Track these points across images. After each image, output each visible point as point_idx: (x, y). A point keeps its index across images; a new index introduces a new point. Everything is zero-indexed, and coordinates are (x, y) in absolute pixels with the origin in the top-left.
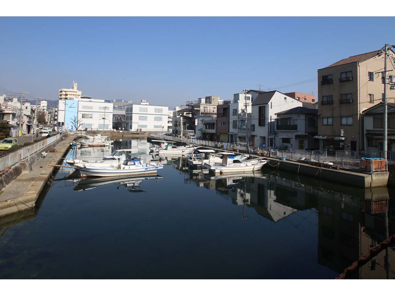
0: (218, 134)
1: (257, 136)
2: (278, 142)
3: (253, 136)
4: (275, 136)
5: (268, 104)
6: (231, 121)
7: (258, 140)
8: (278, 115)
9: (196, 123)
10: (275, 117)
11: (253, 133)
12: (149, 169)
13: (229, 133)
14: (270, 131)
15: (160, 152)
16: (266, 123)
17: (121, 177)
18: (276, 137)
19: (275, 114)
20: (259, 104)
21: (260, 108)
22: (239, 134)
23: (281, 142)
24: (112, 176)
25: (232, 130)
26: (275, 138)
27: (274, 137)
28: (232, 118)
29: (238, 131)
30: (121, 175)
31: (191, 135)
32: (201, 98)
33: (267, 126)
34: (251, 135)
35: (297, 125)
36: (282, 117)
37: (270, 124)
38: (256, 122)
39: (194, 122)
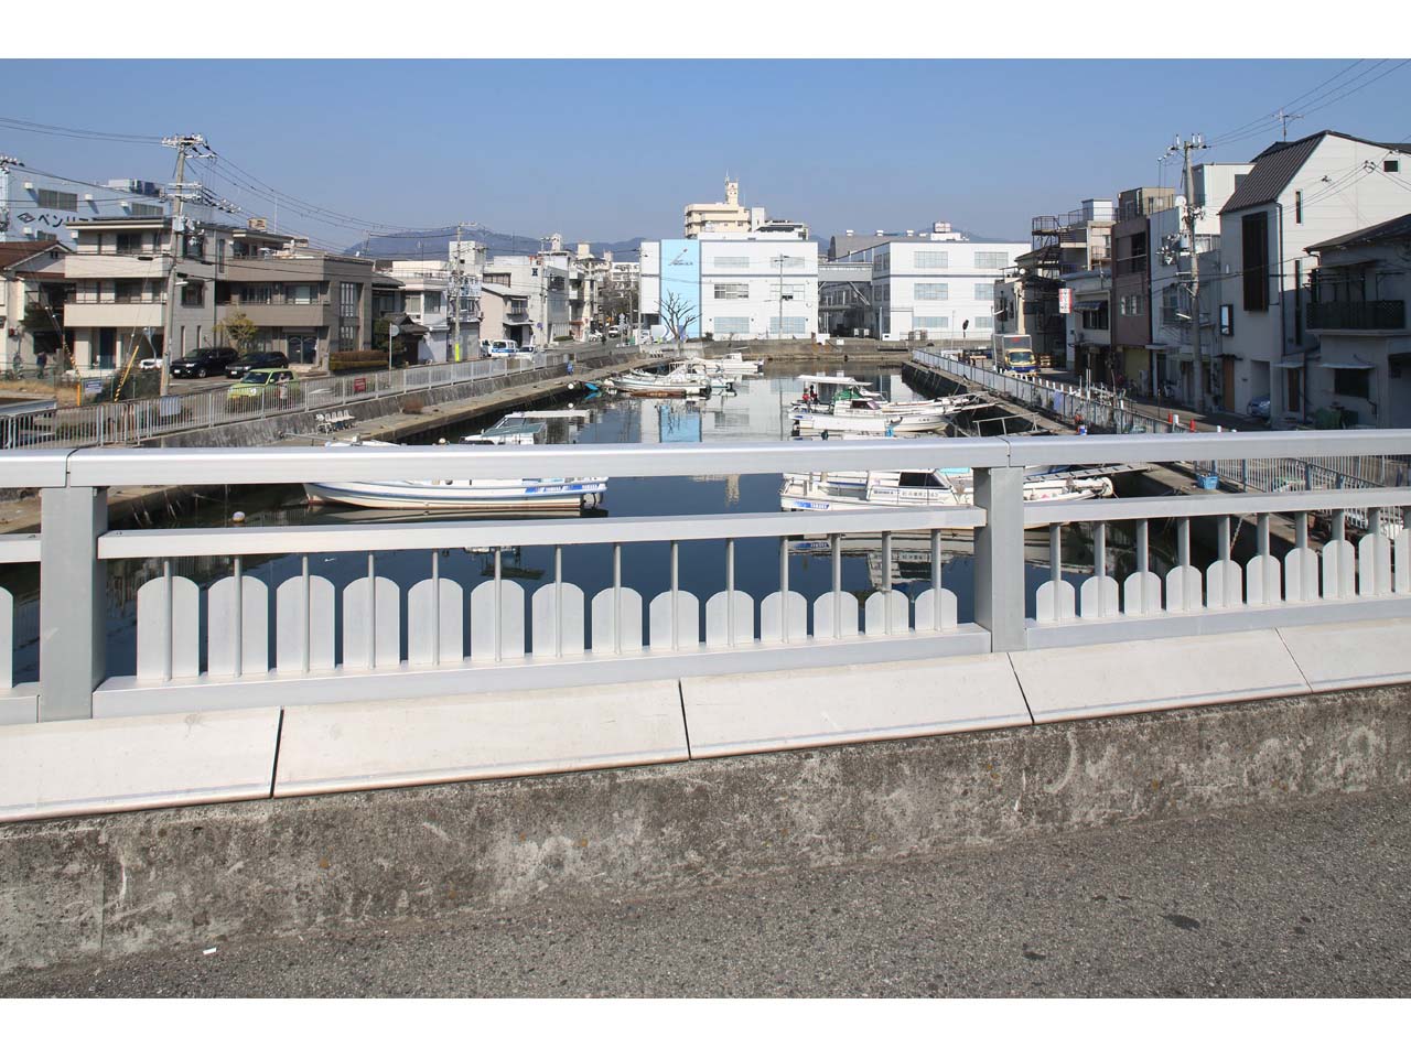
0: (1120, 349)
1: (1241, 359)
2: (1321, 391)
3: (1229, 360)
4: (1306, 360)
5: (1273, 201)
6: (1157, 286)
7: (1245, 380)
8: (1325, 250)
9: (1062, 304)
10: (1311, 263)
11: (1230, 347)
13: (1148, 347)
14: (1291, 334)
16: (1274, 299)
17: (431, 512)
18: (1312, 365)
19: (1309, 250)
20: (1242, 208)
21: (1247, 222)
22: (1181, 351)
23: (1332, 389)
24: (398, 509)
25: (1161, 333)
26: (1305, 368)
27: (1302, 364)
28: (1161, 277)
29: (1182, 334)
30: (431, 505)
31: (1013, 356)
32: (1092, 201)
33: (1274, 311)
34: (1222, 356)
35: (1402, 302)
36: (1340, 259)
37: (1291, 301)
38: (1234, 290)
39: (1056, 301)
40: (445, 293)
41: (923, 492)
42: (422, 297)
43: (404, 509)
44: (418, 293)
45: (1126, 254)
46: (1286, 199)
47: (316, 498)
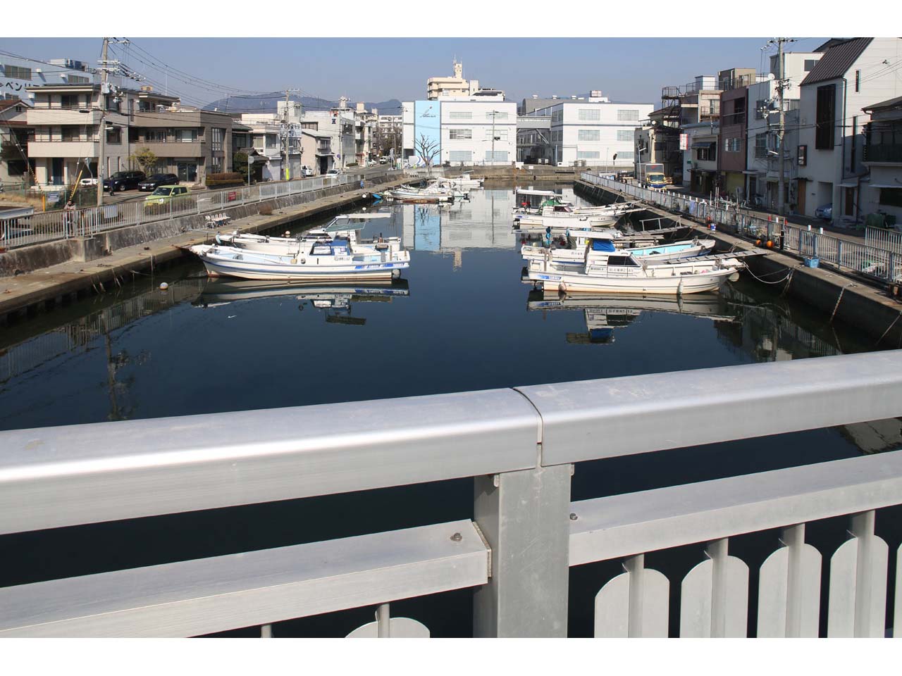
0: (723, 174)
1: (811, 181)
2: (869, 202)
3: (802, 181)
4: (860, 182)
5: (841, 77)
6: (751, 134)
7: (813, 194)
8: (876, 110)
9: (681, 144)
10: (865, 119)
11: (803, 173)
12: (365, 268)
13: (744, 172)
14: (848, 165)
15: (522, 221)
16: (838, 141)
17: (291, 282)
18: (863, 185)
19: (865, 110)
20: (820, 81)
21: (821, 92)
22: (768, 175)
23: (878, 201)
24: (270, 280)
25: (753, 163)
26: (859, 188)
27: (857, 185)
28: (755, 127)
29: (768, 164)
30: (291, 278)
31: (652, 177)
32: (702, 77)
33: (838, 150)
34: (798, 179)
36: (886, 116)
37: (849, 143)
38: (808, 136)
39: (678, 142)
40: (279, 135)
41: (624, 269)
42: (264, 137)
43: (274, 280)
44: (261, 135)
45: (731, 111)
46: (850, 76)
47: (213, 273)
